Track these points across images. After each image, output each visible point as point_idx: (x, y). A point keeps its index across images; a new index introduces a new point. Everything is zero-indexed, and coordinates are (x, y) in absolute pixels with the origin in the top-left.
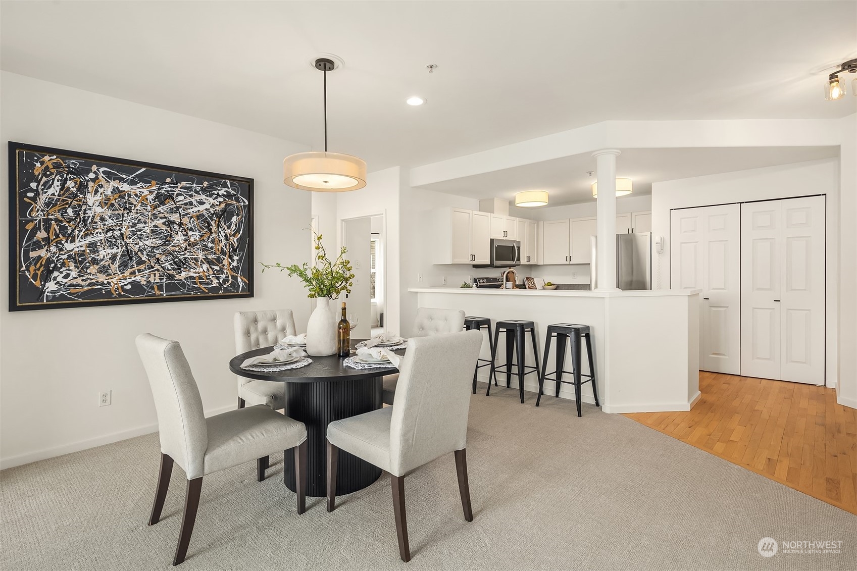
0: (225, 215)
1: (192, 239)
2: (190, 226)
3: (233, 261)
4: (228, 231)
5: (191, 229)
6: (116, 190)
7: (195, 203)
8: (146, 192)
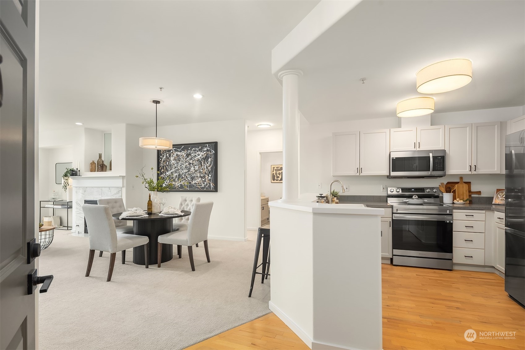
0: (206, 158)
1: (196, 169)
2: (195, 164)
3: (209, 177)
4: (207, 165)
5: (196, 165)
6: (177, 155)
7: (197, 155)
8: (184, 154)
